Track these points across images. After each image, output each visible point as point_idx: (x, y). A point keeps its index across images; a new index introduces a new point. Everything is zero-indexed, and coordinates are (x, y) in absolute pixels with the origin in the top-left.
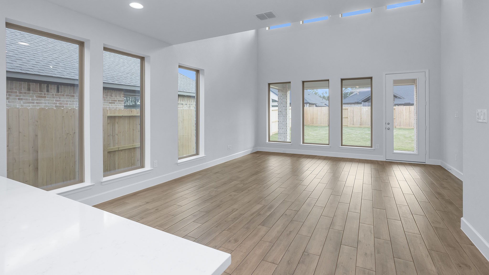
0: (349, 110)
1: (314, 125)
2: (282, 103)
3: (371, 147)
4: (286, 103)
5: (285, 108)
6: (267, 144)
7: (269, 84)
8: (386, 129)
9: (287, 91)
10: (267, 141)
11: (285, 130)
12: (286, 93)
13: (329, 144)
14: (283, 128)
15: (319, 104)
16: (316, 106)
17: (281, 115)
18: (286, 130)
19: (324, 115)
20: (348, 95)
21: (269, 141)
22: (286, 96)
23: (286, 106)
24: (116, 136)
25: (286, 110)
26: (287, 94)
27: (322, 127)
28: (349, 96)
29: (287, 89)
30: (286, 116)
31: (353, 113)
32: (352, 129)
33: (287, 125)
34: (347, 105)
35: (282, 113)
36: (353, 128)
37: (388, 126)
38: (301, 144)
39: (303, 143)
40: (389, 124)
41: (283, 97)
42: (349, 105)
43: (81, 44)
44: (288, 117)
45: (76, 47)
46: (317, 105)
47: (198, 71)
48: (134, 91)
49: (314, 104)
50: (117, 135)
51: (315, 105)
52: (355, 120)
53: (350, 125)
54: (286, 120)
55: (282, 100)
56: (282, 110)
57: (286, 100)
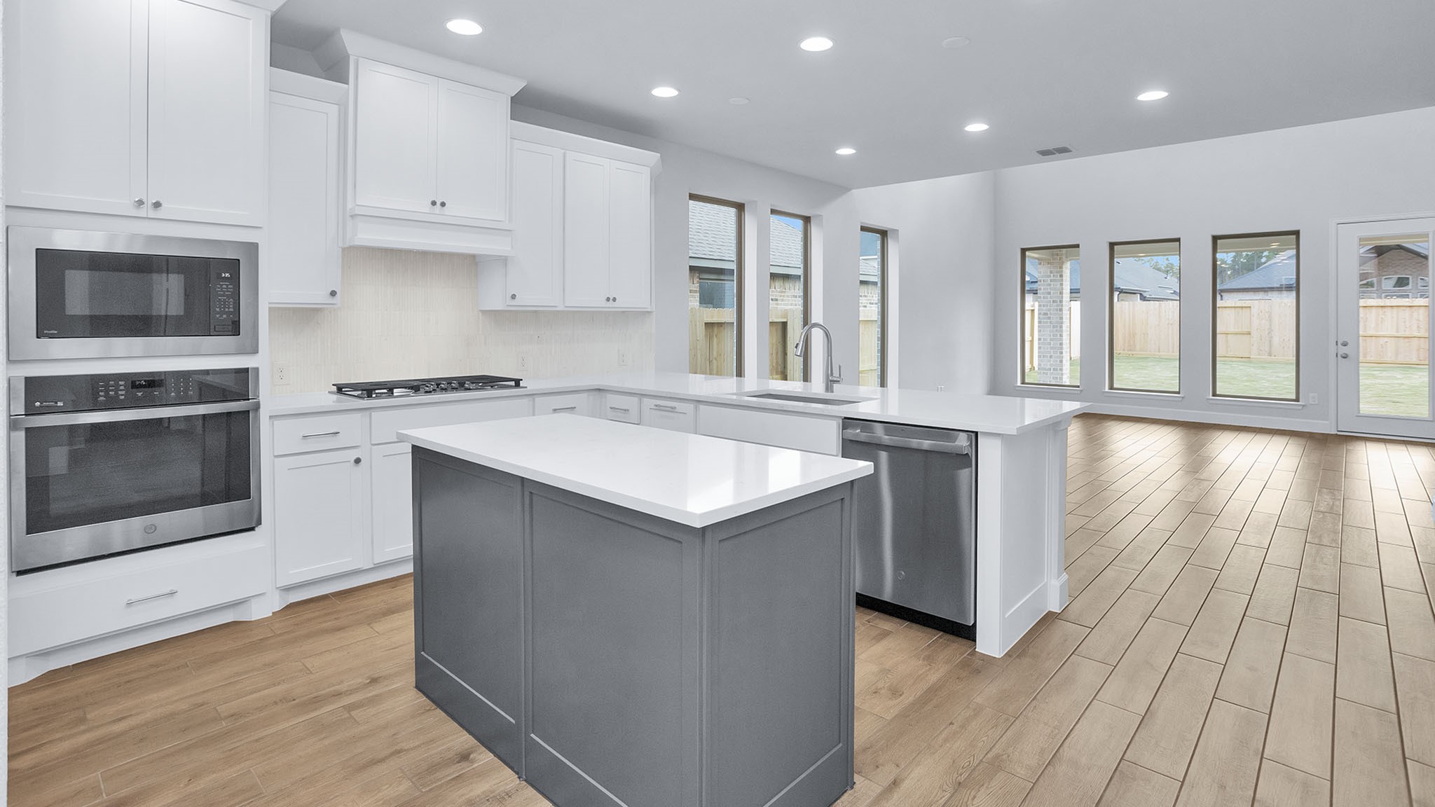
0: (1255, 311)
1: (1137, 354)
2: (1049, 293)
3: (1297, 400)
4: (1061, 293)
5: (1057, 306)
6: (1017, 390)
7: (1024, 251)
8: (1339, 356)
9: (1063, 263)
10: (1019, 383)
11: (1058, 360)
12: (1061, 268)
13: (1179, 393)
14: (1051, 357)
15: (1149, 292)
16: (1143, 298)
17: (1047, 322)
18: (1061, 361)
19: (1168, 324)
20: (1264, 260)
21: (1023, 383)
22: (1061, 276)
23: (1061, 301)
24: (714, 361)
25: (1061, 310)
26: (1064, 269)
27: (1161, 359)
28: (1265, 263)
29: (1064, 257)
30: (1061, 327)
31: (1270, 319)
32: (1263, 368)
33: (1062, 348)
34: (1252, 293)
35: (1049, 318)
36: (1266, 365)
37: (1342, 350)
38: (1107, 389)
39: (1111, 387)
40: (1345, 344)
41: (1052, 278)
42: (1261, 295)
43: (740, 207)
44: (1064, 328)
45: (732, 212)
46: (1145, 294)
47: (883, 234)
48: (721, 271)
49: (1135, 293)
50: (716, 359)
51: (1139, 295)
52: (1276, 340)
53: (1259, 355)
54: (1061, 335)
55: (1050, 285)
56: (1049, 310)
57: (1062, 284)
